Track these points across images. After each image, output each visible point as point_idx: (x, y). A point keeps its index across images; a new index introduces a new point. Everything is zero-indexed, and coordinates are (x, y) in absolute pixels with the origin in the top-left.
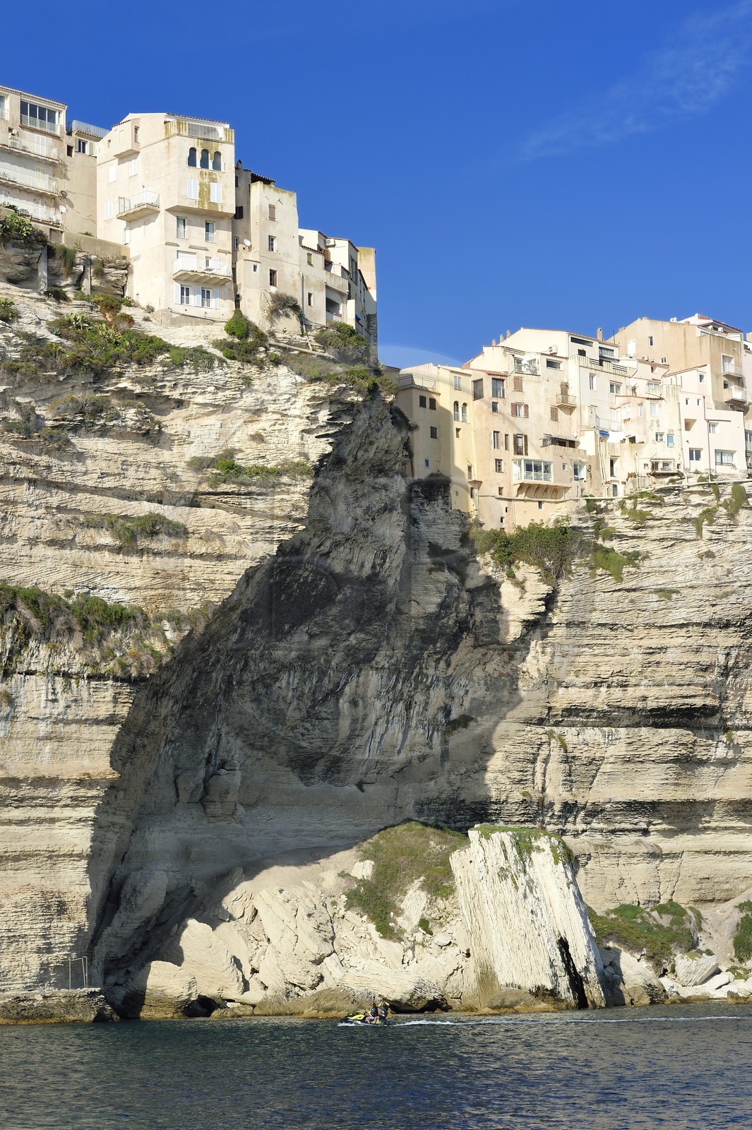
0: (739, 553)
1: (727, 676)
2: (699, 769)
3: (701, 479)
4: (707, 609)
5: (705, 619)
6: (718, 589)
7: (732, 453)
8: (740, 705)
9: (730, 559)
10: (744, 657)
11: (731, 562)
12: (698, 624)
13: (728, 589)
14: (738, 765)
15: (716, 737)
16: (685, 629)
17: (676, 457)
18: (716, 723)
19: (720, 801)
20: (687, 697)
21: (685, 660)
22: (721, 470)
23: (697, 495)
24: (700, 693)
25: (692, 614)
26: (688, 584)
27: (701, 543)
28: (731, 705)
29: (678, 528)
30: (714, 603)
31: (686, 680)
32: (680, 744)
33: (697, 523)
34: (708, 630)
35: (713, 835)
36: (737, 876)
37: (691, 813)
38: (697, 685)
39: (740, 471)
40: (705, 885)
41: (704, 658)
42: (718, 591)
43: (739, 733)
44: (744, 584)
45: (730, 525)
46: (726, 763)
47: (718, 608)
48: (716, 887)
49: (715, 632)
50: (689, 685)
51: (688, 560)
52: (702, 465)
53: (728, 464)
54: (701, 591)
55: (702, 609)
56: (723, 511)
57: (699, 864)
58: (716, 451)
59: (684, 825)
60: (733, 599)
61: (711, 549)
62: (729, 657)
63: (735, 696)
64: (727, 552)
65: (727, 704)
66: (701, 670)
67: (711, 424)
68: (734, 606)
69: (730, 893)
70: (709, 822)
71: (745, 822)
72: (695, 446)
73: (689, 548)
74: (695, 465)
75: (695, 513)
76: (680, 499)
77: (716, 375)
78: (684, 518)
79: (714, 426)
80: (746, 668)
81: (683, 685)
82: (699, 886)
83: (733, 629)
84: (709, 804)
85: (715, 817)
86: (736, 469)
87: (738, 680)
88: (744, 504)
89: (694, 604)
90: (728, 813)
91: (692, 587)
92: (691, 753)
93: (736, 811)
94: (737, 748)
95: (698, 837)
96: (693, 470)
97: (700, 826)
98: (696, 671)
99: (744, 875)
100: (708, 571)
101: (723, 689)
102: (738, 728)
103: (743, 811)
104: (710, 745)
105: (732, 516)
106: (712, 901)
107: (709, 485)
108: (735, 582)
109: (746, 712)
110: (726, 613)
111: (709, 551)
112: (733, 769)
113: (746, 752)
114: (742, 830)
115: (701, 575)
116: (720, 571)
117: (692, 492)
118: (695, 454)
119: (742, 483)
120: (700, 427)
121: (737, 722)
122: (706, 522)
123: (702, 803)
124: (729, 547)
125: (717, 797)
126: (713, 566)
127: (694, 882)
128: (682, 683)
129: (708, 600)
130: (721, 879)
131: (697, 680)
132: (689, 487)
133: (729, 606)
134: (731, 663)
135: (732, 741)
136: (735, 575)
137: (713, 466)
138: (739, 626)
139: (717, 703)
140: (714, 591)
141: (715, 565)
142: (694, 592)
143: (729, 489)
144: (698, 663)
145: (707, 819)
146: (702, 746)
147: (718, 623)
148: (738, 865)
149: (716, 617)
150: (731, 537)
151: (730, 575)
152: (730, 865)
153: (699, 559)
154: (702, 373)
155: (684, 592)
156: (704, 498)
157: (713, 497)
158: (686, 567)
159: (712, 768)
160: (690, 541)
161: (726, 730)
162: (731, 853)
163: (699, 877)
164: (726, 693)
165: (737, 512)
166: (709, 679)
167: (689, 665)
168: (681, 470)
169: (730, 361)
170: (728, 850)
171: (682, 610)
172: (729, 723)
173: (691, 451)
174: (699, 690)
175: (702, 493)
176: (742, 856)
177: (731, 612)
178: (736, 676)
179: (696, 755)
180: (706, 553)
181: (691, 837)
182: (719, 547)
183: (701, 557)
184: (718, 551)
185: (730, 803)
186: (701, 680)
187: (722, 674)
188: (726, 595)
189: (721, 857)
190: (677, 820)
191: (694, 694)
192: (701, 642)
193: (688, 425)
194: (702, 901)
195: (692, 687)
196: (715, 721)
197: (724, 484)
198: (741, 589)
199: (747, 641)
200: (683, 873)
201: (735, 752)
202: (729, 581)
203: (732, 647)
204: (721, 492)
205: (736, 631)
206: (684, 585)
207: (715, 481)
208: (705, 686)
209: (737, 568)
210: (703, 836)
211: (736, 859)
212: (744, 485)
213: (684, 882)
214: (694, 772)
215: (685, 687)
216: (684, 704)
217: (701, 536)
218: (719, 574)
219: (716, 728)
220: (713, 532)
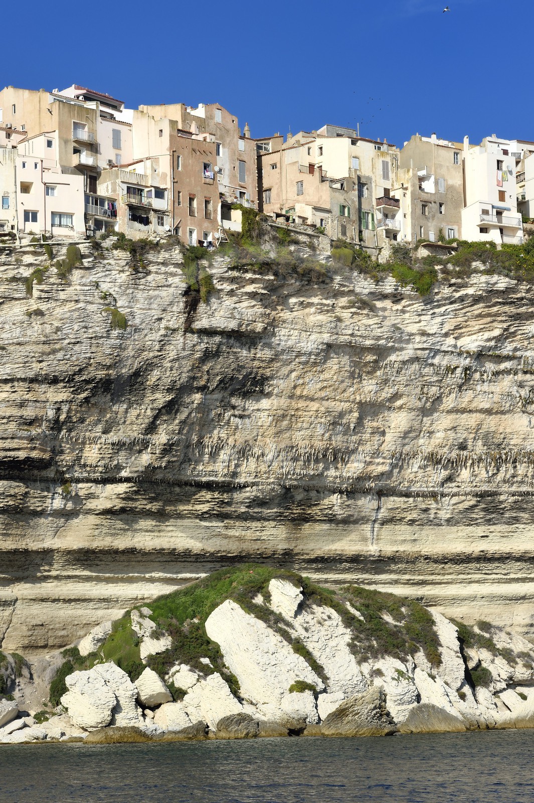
0: (70, 311)
1: (60, 430)
2: (36, 520)
3: (33, 240)
4: (34, 365)
5: (31, 374)
6: (47, 346)
7: (70, 216)
8: (79, 458)
9: (60, 317)
10: (77, 412)
11: (61, 320)
12: (24, 380)
13: (57, 346)
14: (81, 516)
15: (52, 489)
16: (10, 385)
17: (11, 219)
18: (52, 476)
19: (58, 551)
20: (10, 450)
21: (8, 414)
22: (57, 231)
23: (30, 256)
24: (25, 445)
25: (17, 370)
26: (15, 341)
27: (32, 301)
28: (67, 458)
29: (7, 287)
30: (40, 359)
31: (9, 432)
32: (7, 496)
33: (27, 282)
34: (35, 386)
35: (55, 583)
36: (76, 623)
37: (27, 563)
38: (21, 438)
39: (78, 233)
40: (39, 632)
41: (29, 412)
42: (46, 348)
43: (80, 485)
44: (73, 341)
45: (62, 284)
46: (66, 515)
47: (44, 364)
48: (50, 634)
49: (44, 387)
50: (12, 438)
51: (16, 318)
52: (37, 228)
53: (67, 226)
54: (28, 348)
55: (27, 365)
56: (54, 270)
57: (35, 612)
58: (53, 214)
59: (20, 574)
60: (60, 355)
61: (41, 308)
62: (60, 412)
63: (73, 450)
64: (58, 310)
65: (62, 458)
66: (26, 424)
67: (49, 188)
68: (61, 362)
69: (66, 639)
70: (49, 571)
71: (91, 571)
72: (30, 207)
73: (19, 306)
74: (31, 226)
75: (26, 273)
76: (12, 259)
77: (64, 141)
78: (14, 277)
79: (53, 189)
80: (82, 422)
81: (6, 439)
82: (30, 633)
83: (62, 384)
84: (47, 555)
85: (55, 566)
86: (74, 231)
87: (73, 434)
88: (77, 264)
89: (20, 360)
90: (69, 563)
91: (19, 344)
92: (20, 504)
93: (78, 560)
94: (77, 499)
95: (38, 585)
96: (27, 231)
97: (39, 574)
98: (20, 424)
99: (84, 622)
100: (36, 328)
101: (57, 443)
102: (78, 481)
103: (86, 560)
104: (45, 497)
105: (63, 276)
106: (45, 647)
107: (41, 246)
108: (65, 339)
109: (85, 466)
110: (52, 369)
111: (38, 309)
112: (76, 520)
113: (88, 504)
114: (88, 579)
115: (29, 332)
116: (48, 329)
117: (25, 253)
118: (31, 216)
119: (78, 244)
120: (37, 189)
121: (76, 475)
122: (35, 282)
123: (37, 552)
124: (60, 306)
125: (55, 547)
126: (41, 324)
127: (25, 628)
128: (5, 436)
129: (34, 357)
130: (57, 625)
131: (20, 434)
132: (21, 247)
133: (55, 362)
134: (63, 417)
135: (69, 493)
136: (64, 332)
137: (49, 228)
138: (67, 382)
139: (46, 456)
140: (41, 348)
141: (44, 323)
142: (21, 348)
143: (64, 250)
144: (21, 417)
145: (47, 568)
146: (36, 497)
147: (46, 379)
148: (80, 612)
149: (43, 373)
150: (62, 296)
151: (59, 333)
152: (70, 612)
153: (26, 318)
154: (50, 139)
155: (11, 348)
156: (36, 258)
157: (45, 257)
158: (14, 324)
159: (50, 519)
160: (19, 299)
161: (64, 482)
162: (70, 601)
163: (32, 624)
164: (61, 446)
165: (70, 271)
166: (34, 432)
167: (11, 419)
168: (15, 231)
169: (84, 128)
170: (67, 598)
171: (7, 366)
172: (67, 476)
173: (26, 213)
174: (24, 443)
175: (35, 253)
176: (85, 604)
177: (57, 368)
178: (70, 430)
179: (28, 507)
180: (35, 311)
181: (28, 585)
182: (49, 306)
183: (29, 315)
184: (48, 309)
185: (69, 552)
186: (25, 434)
187: (52, 429)
188: (54, 352)
189: (60, 604)
190: (10, 569)
191: (17, 447)
192: (26, 397)
193: (26, 188)
194: (32, 647)
195: (16, 440)
196: (51, 473)
197: (58, 244)
198: (70, 346)
199: (79, 396)
200: (14, 620)
201: (75, 503)
202: (56, 338)
203: (62, 402)
204: (54, 252)
205: (65, 387)
206: (11, 341)
207: (50, 242)
208: (32, 440)
209: (67, 325)
210: (44, 584)
211: (78, 606)
212: (80, 246)
213: (15, 629)
214: (29, 523)
215: (9, 440)
216: (6, 457)
217: (31, 295)
218: (48, 331)
219: (54, 481)
220: (42, 291)
